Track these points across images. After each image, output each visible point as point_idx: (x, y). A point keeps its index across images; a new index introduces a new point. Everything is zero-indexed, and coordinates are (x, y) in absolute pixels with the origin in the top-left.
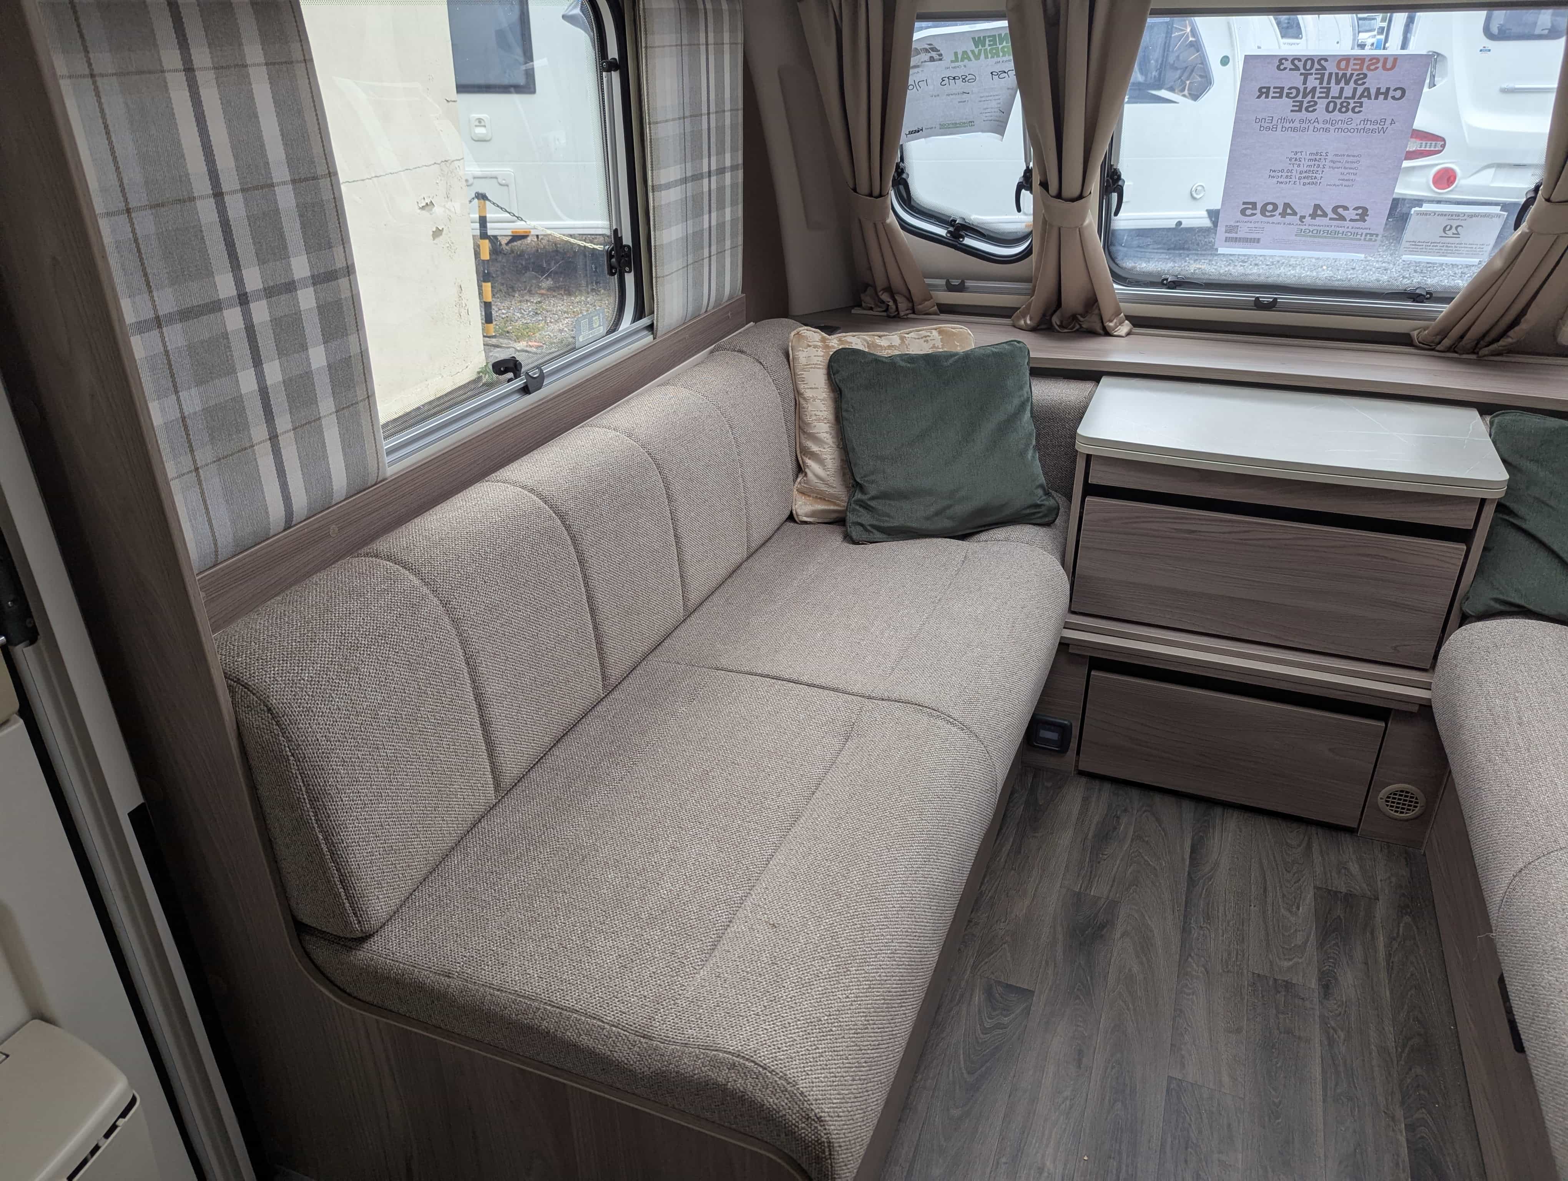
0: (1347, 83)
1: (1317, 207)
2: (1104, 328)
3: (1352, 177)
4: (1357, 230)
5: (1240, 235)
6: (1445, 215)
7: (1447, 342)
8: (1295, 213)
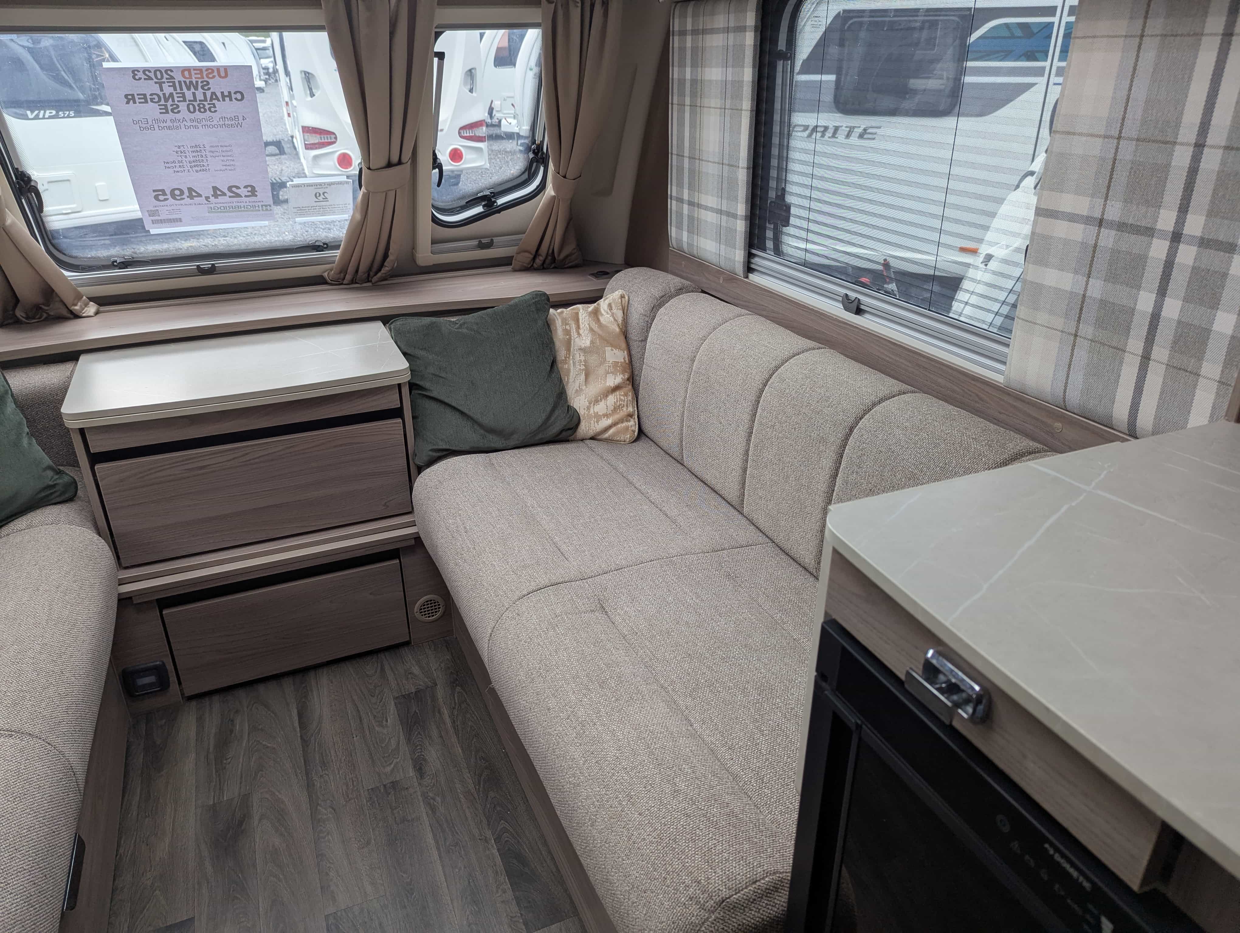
0: (196, 88)
1: (215, 189)
2: (71, 312)
3: (232, 163)
4: (254, 204)
5: (162, 217)
6: (312, 186)
7: (348, 277)
8: (199, 195)
